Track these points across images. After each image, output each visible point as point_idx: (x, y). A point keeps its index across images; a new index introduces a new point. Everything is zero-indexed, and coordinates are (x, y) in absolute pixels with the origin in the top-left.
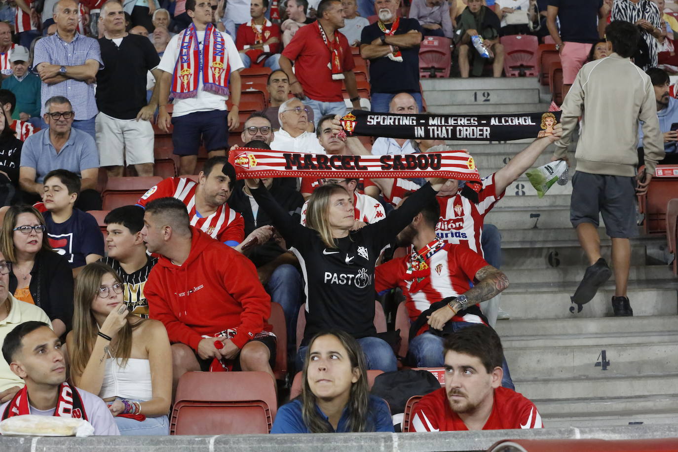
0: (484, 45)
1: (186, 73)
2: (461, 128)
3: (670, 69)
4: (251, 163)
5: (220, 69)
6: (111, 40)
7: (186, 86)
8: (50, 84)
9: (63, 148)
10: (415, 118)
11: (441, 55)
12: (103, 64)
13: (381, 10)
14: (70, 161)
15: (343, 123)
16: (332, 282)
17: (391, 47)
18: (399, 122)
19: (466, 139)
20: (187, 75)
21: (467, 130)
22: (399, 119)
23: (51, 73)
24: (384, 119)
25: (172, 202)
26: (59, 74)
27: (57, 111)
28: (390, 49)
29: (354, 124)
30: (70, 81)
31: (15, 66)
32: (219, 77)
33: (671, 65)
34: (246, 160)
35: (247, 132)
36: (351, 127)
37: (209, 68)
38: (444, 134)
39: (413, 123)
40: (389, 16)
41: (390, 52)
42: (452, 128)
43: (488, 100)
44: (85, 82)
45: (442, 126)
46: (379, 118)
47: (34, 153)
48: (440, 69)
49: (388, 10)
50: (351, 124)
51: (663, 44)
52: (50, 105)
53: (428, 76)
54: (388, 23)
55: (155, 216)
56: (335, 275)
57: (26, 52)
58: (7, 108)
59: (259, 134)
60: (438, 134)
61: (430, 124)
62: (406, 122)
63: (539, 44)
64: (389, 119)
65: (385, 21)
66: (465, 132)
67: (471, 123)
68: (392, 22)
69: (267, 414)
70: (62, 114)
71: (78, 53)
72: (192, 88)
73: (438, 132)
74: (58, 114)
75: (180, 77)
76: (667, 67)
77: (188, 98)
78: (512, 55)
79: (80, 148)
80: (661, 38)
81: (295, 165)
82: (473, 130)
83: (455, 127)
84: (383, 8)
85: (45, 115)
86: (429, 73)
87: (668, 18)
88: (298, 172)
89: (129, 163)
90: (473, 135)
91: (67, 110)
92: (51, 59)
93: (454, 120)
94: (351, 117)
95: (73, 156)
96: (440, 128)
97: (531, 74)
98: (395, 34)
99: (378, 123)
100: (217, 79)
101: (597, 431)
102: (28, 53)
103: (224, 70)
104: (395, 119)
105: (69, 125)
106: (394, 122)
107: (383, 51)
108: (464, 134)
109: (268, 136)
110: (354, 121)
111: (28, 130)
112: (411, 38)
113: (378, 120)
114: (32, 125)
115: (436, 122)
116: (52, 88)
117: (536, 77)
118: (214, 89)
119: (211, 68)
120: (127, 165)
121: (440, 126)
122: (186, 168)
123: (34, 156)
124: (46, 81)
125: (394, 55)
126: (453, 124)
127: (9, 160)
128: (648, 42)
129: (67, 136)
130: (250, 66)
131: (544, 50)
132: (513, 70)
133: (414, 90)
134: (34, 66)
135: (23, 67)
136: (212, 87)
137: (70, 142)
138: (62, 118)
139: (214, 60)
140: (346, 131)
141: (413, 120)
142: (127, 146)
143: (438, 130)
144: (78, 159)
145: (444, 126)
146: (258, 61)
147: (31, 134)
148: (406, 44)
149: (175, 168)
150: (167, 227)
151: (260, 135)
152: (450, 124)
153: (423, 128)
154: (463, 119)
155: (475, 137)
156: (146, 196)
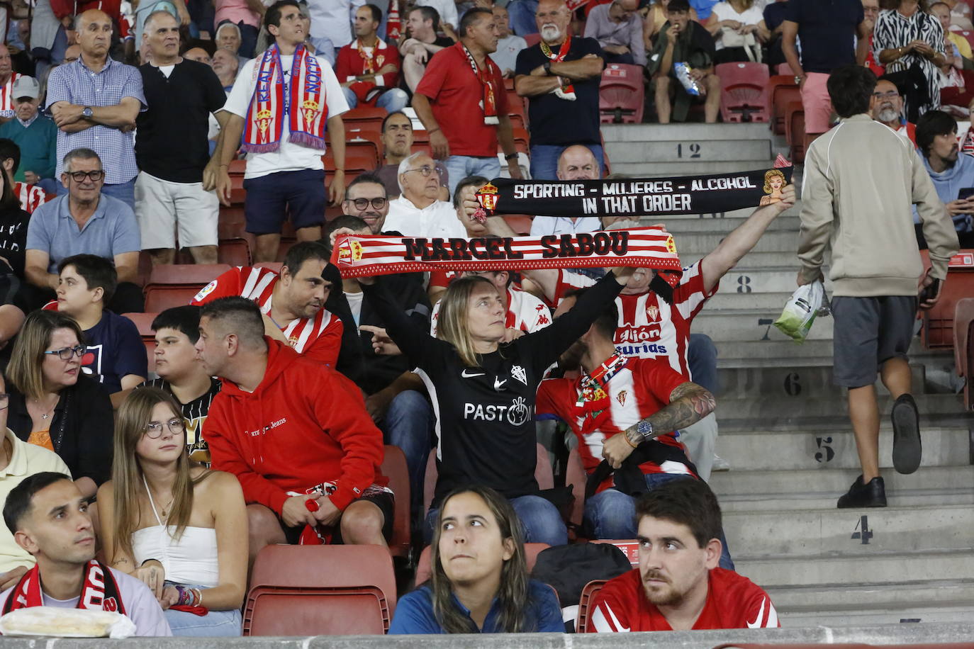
0: (691, 75)
1: (264, 116)
2: (650, 197)
3: (959, 112)
5: (313, 111)
6: (158, 68)
7: (264, 135)
8: (69, 133)
9: (88, 223)
11: (629, 90)
12: (145, 103)
13: (545, 26)
14: (99, 240)
15: (480, 198)
16: (475, 417)
17: (559, 78)
18: (559, 193)
19: (658, 213)
20: (266, 119)
21: (657, 200)
23: (71, 117)
24: (538, 189)
25: (239, 302)
26: (82, 118)
27: (80, 169)
28: (557, 82)
29: (495, 198)
30: (97, 128)
31: (20, 106)
32: (313, 123)
33: (960, 106)
35: (352, 204)
37: (299, 110)
38: (625, 208)
39: (579, 194)
40: (556, 34)
41: (558, 86)
42: (636, 197)
43: (698, 156)
44: (120, 130)
45: (621, 196)
46: (532, 188)
47: (47, 229)
48: (628, 111)
49: (555, 26)
50: (492, 199)
51: (949, 77)
52: (71, 161)
53: (610, 122)
54: (555, 44)
55: (214, 321)
56: (480, 407)
57: (36, 85)
58: (8, 165)
59: (370, 209)
60: (616, 208)
61: (604, 193)
62: (570, 192)
63: (771, 75)
64: (545, 189)
65: (550, 42)
66: (655, 203)
68: (560, 43)
69: (383, 605)
70: (87, 174)
71: (110, 88)
72: (272, 139)
73: (616, 205)
74: (82, 174)
75: (256, 122)
76: (953, 109)
77: (266, 152)
78: (732, 91)
79: (112, 223)
80: (946, 68)
82: (667, 199)
84: (548, 23)
85: (62, 175)
86: (613, 117)
87: (956, 39)
89: (182, 244)
90: (667, 207)
91: (95, 169)
92: (71, 97)
93: (639, 186)
94: (491, 189)
95: (103, 233)
96: (618, 199)
97: (759, 119)
98: (565, 60)
100: (309, 125)
101: (858, 632)
102: (38, 87)
103: (319, 113)
104: (554, 189)
105: (98, 190)
107: (548, 84)
108: (654, 205)
111: (37, 198)
112: (588, 65)
113: (531, 192)
114: (43, 190)
115: (613, 190)
116: (73, 137)
117: (767, 122)
118: (305, 140)
119: (301, 109)
120: (181, 248)
121: (618, 195)
122: (265, 252)
123: (46, 233)
124: (63, 128)
125: (563, 90)
127: (11, 239)
128: (926, 72)
129: (94, 205)
130: (356, 106)
131: (778, 84)
132: (733, 113)
133: (592, 141)
134: (47, 106)
135: (31, 106)
136: (302, 136)
137: (99, 214)
138: (87, 180)
139: (306, 98)
140: (485, 209)
142: (179, 221)
143: (616, 202)
144: (110, 239)
145: (624, 195)
146: (368, 99)
147: (42, 202)
148: (581, 74)
149: (249, 252)
150: (231, 336)
153: (594, 199)
154: (651, 184)
155: (670, 209)
156: (201, 296)
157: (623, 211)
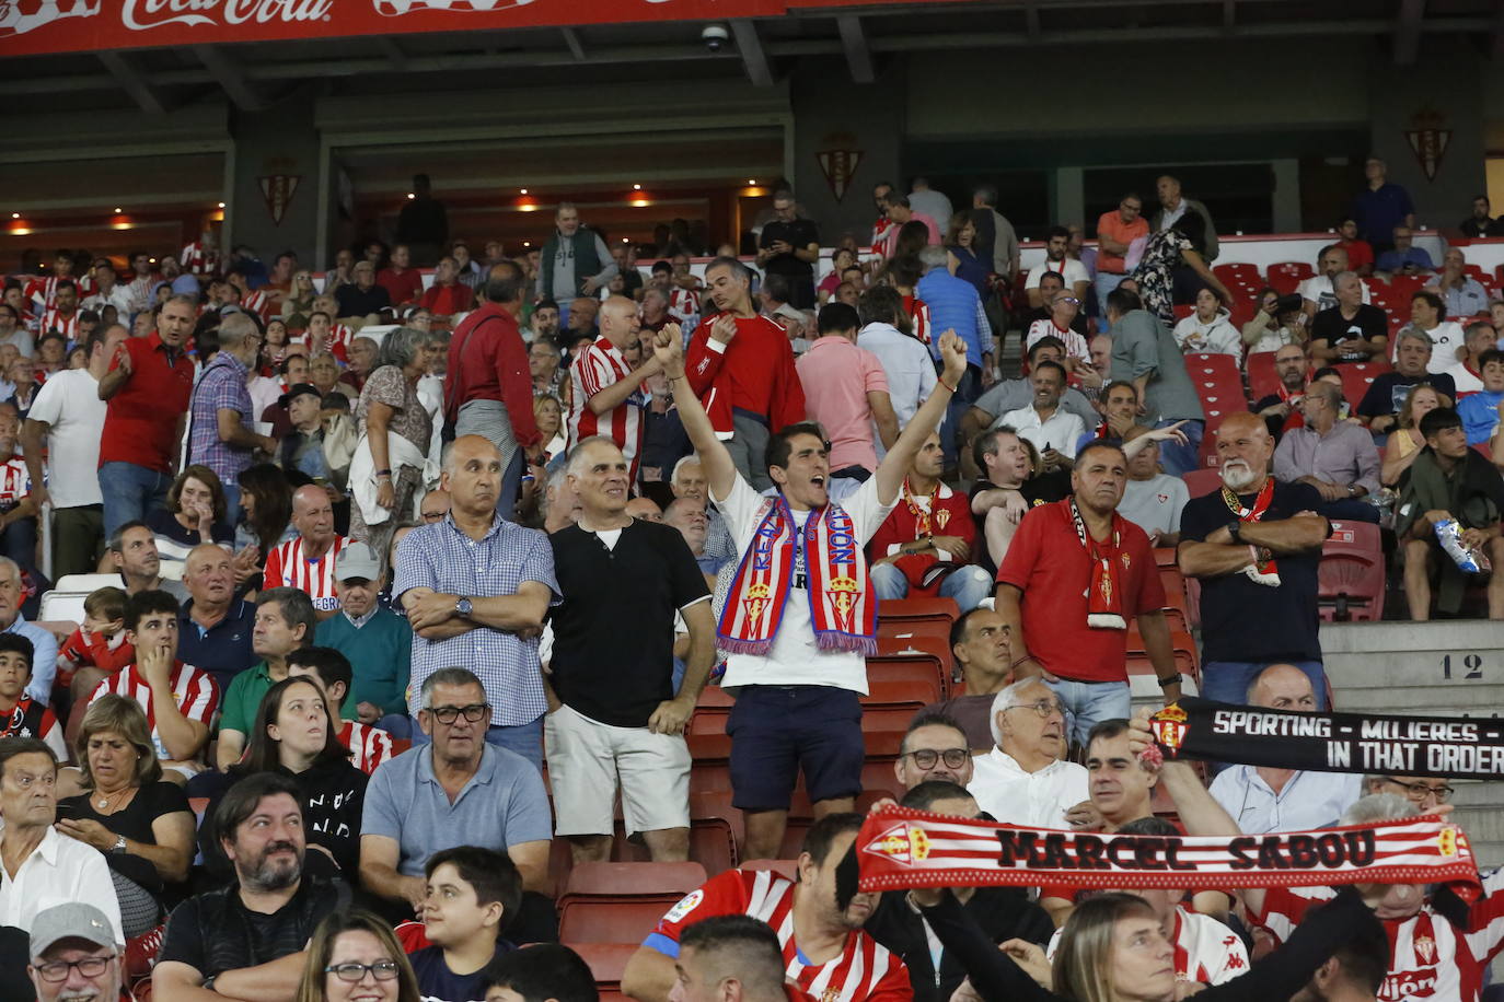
0: (1463, 540)
1: (759, 594)
2: (1439, 747)
4: (915, 852)
5: (849, 594)
6: (596, 534)
8: (433, 640)
9: (465, 790)
10: (1328, 721)
12: (559, 592)
13: (1227, 463)
14: (483, 822)
15: (1157, 727)
17: (1252, 549)
18: (1290, 730)
19: (1450, 774)
21: (1451, 753)
22: (1290, 723)
23: (437, 613)
24: (1254, 721)
25: (742, 925)
26: (454, 616)
27: (449, 704)
28: (1250, 554)
29: (1182, 730)
30: (479, 633)
31: (347, 592)
32: (851, 614)
34: (903, 845)
35: (910, 760)
36: (1175, 736)
37: (825, 595)
38: (1397, 761)
39: (1323, 733)
40: (1246, 477)
41: (1251, 562)
42: (1416, 746)
44: (517, 636)
45: (1392, 742)
46: (1243, 718)
47: (395, 801)
48: (1361, 601)
49: (1243, 462)
50: (1176, 729)
52: (434, 690)
53: (1334, 617)
54: (1248, 493)
55: (703, 956)
57: (373, 558)
59: (941, 767)
60: (1382, 761)
61: (1364, 736)
62: (1307, 729)
64: (1266, 721)
65: (1238, 490)
66: (1448, 758)
67: (1461, 737)
68: (1255, 491)
70: (460, 711)
71: (499, 566)
73: (1382, 756)
74: (452, 710)
79: (505, 792)
81: (1021, 857)
82: (1467, 752)
83: (1424, 744)
84: (1232, 459)
85: (421, 714)
86: (1335, 610)
88: (1029, 873)
89: (629, 828)
90: (1467, 765)
91: (474, 703)
92: (436, 581)
93: (1423, 729)
94: (1177, 713)
95: (489, 810)
96: (1387, 746)
98: (1264, 519)
99: (1240, 730)
100: (844, 619)
103: (859, 595)
104: (1280, 722)
106: (1278, 729)
107: (1234, 558)
108: (1446, 761)
109: (961, 772)
110: (1183, 723)
111: (378, 748)
112: (1302, 530)
113: (1241, 724)
114: (388, 736)
115: (1379, 731)
116: (439, 648)
118: (841, 643)
120: (627, 833)
121: (1387, 741)
122: (761, 842)
123: (395, 807)
124: (423, 632)
125: (1259, 568)
126: (1419, 738)
127: (336, 817)
129: (473, 764)
130: (904, 595)
133: (1307, 655)
134: (394, 595)
135: (366, 593)
136: (835, 638)
137: (482, 778)
138: (461, 721)
139: (834, 573)
140: (1163, 747)
141: (1323, 725)
142: (625, 789)
143: (1382, 752)
144: (500, 817)
145: (1397, 741)
146: (926, 583)
147: (387, 756)
148: (1290, 543)
150: (729, 982)
151: (944, 769)
152: (1411, 738)
153: (1347, 744)
154: (1443, 727)
155: (1471, 770)
156: (677, 915)
157: (1393, 767)
